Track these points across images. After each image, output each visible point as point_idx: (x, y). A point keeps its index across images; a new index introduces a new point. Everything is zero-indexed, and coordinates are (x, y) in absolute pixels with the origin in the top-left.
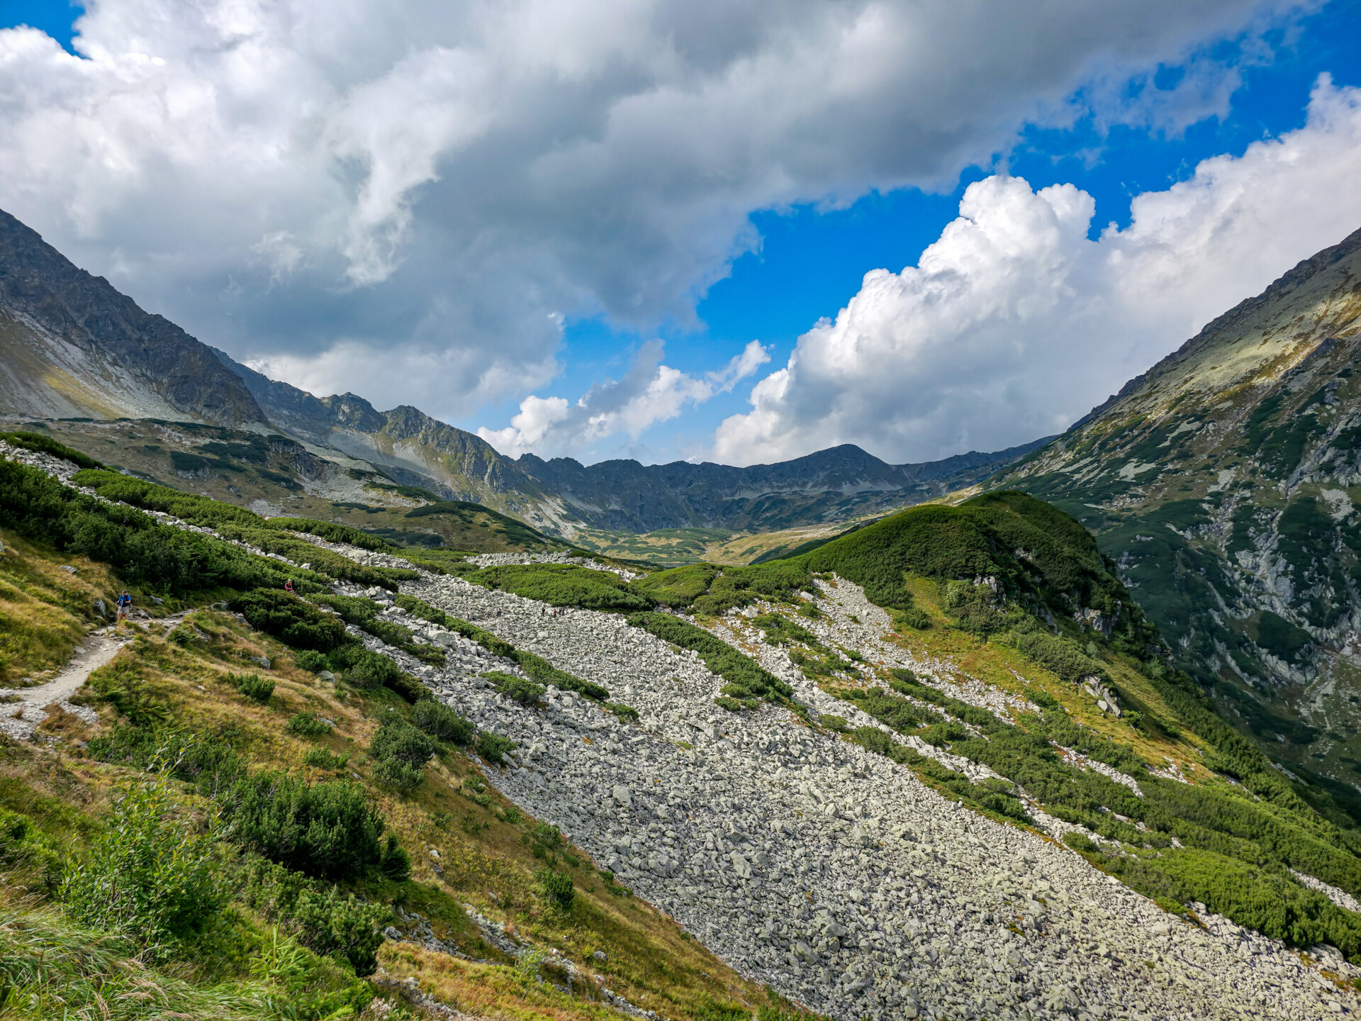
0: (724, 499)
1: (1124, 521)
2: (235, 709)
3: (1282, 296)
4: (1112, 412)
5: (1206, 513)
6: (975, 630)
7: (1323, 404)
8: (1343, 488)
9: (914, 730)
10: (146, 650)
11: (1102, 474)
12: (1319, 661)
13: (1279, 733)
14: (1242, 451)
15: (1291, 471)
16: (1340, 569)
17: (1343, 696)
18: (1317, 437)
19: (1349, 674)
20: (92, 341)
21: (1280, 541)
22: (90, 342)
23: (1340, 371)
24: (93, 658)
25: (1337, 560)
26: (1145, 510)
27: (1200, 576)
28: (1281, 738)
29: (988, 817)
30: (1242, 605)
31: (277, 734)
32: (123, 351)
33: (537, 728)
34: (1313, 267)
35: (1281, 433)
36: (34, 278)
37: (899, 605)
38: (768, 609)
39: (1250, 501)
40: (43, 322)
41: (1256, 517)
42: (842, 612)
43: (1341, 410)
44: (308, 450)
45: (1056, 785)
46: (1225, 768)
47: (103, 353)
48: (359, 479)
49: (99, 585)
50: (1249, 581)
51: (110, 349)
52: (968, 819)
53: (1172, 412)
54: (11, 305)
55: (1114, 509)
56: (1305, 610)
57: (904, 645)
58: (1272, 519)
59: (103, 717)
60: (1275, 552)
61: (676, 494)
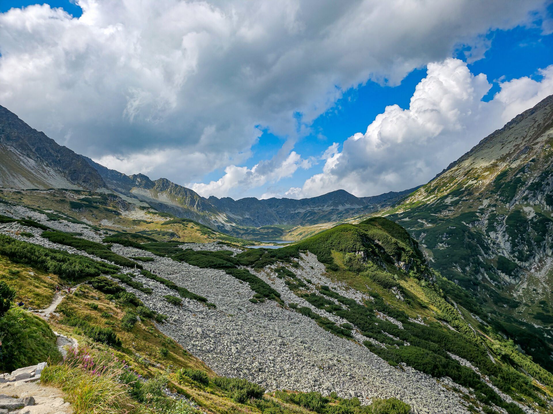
0: (291, 212)
1: (445, 221)
2: (89, 312)
3: (510, 129)
4: (442, 177)
5: (478, 217)
6: (354, 271)
7: (524, 173)
8: (532, 206)
9: (323, 307)
10: (69, 298)
11: (438, 202)
12: (521, 275)
13: (504, 304)
14: (493, 192)
15: (511, 200)
16: (530, 238)
17: (530, 288)
18: (521, 186)
19: (533, 280)
20: (38, 157)
21: (506, 228)
22: (37, 157)
23: (531, 159)
24: (57, 301)
25: (529, 235)
26: (454, 216)
27: (474, 242)
28: (505, 306)
29: (338, 336)
30: (491, 253)
31: (98, 317)
32: (50, 161)
33: (177, 312)
34: (522, 117)
35: (508, 184)
36: (15, 133)
37: (328, 262)
38: (281, 265)
39: (495, 212)
40: (19, 150)
41: (497, 218)
42: (308, 265)
43: (531, 175)
44: (123, 199)
45: (368, 325)
46: (442, 318)
47: (43, 162)
48: (143, 210)
49: (56, 281)
50: (494, 244)
51: (45, 160)
52: (331, 337)
53: (465, 177)
54: (6, 144)
55: (442, 216)
56: (516, 255)
57: (328, 277)
58: (503, 219)
59: (61, 315)
60: (504, 232)
61: (272, 211)
